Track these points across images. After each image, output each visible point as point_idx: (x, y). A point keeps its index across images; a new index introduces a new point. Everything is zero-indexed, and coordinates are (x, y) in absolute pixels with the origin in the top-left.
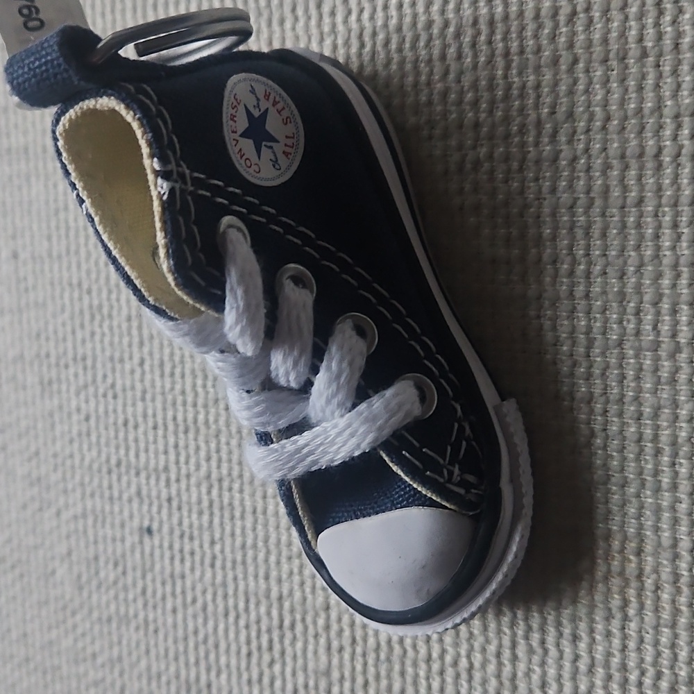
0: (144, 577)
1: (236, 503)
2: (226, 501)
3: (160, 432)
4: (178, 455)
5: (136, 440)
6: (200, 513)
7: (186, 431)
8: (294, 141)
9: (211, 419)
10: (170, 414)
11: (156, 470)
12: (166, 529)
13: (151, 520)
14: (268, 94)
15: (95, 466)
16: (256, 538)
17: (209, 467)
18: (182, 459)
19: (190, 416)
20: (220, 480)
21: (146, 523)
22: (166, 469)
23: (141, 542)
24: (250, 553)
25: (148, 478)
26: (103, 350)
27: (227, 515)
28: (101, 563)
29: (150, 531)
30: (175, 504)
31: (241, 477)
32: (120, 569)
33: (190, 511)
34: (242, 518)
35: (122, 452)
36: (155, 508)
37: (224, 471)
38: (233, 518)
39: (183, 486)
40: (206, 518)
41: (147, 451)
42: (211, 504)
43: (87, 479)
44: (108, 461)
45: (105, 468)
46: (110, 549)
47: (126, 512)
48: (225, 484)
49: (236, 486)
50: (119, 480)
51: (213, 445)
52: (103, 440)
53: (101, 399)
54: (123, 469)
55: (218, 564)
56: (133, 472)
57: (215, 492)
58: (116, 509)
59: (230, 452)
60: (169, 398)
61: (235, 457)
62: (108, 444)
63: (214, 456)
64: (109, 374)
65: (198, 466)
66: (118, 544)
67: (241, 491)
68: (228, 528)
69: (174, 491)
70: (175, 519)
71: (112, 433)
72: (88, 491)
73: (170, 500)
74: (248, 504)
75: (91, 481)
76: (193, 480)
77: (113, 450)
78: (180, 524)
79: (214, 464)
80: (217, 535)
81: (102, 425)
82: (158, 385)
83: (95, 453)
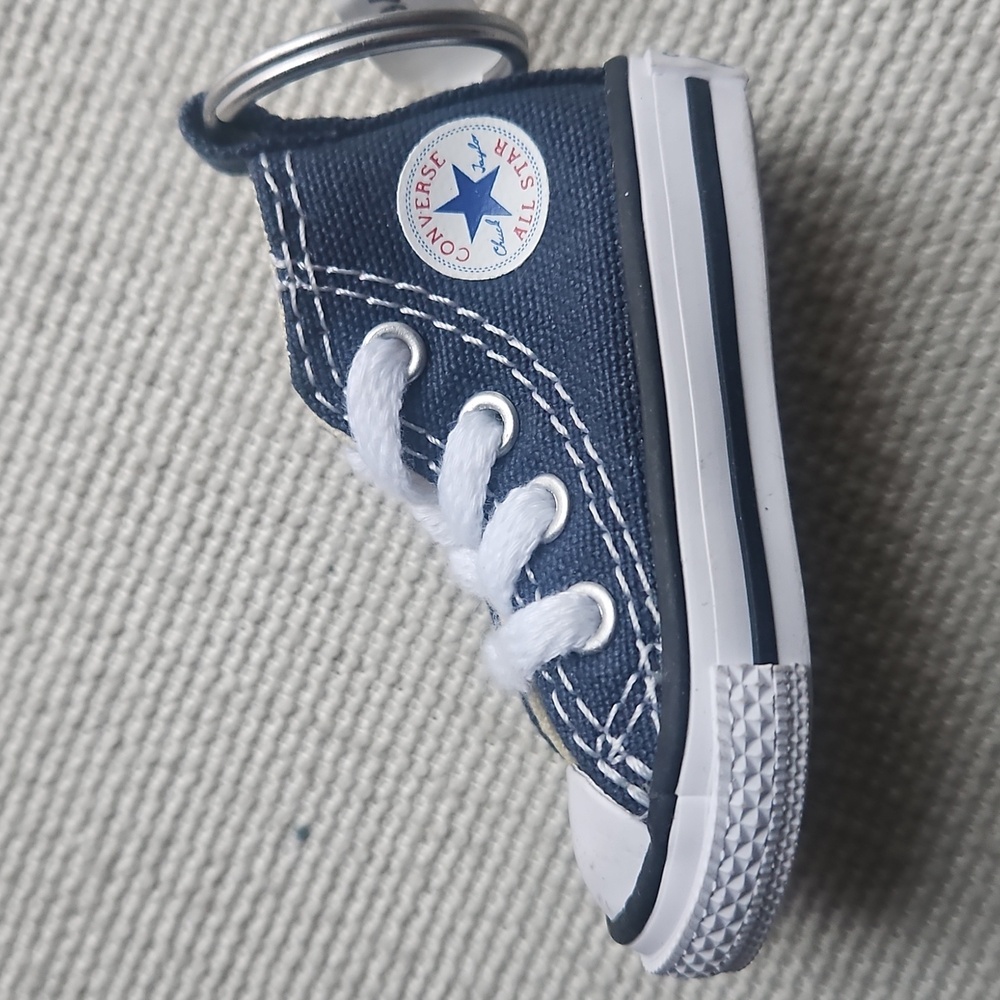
1: (497, 847)
2: (479, 836)
3: (400, 695)
4: (419, 739)
5: (347, 689)
7: (457, 709)
10: (434, 674)
11: (365, 748)
12: (340, 838)
15: (240, 698)
16: (508, 906)
17: (471, 778)
18: (424, 750)
19: (471, 693)
20: (482, 806)
21: (303, 820)
22: (386, 753)
23: (278, 846)
24: (486, 926)
25: (343, 753)
26: (346, 530)
27: (469, 859)
28: (174, 853)
29: (304, 834)
30: (375, 810)
31: (523, 812)
32: (212, 873)
33: (402, 830)
34: (497, 872)
35: (307, 696)
36: (332, 803)
37: (497, 794)
38: (479, 865)
39: (407, 789)
40: (426, 850)
41: (359, 712)
42: (449, 834)
43: (209, 713)
44: (270, 702)
45: (257, 710)
46: (204, 836)
47: (268, 792)
48: (489, 813)
49: (508, 823)
50: (279, 738)
51: (493, 750)
52: (275, 665)
53: (304, 601)
54: (296, 723)
55: (418, 924)
56: (314, 734)
57: (463, 819)
58: (250, 779)
59: (520, 771)
60: (445, 650)
61: (526, 781)
62: (283, 675)
63: (488, 767)
64: (340, 569)
65: (450, 770)
66: (227, 833)
67: (514, 833)
68: (463, 877)
69: (383, 791)
70: (365, 833)
71: (301, 660)
72: (203, 731)
73: (370, 799)
74: (517, 856)
75: (217, 719)
76: (431, 787)
77: (289, 686)
78: (372, 843)
79: (482, 777)
80: (437, 881)
81: (285, 641)
82: (432, 624)
83: (247, 678)
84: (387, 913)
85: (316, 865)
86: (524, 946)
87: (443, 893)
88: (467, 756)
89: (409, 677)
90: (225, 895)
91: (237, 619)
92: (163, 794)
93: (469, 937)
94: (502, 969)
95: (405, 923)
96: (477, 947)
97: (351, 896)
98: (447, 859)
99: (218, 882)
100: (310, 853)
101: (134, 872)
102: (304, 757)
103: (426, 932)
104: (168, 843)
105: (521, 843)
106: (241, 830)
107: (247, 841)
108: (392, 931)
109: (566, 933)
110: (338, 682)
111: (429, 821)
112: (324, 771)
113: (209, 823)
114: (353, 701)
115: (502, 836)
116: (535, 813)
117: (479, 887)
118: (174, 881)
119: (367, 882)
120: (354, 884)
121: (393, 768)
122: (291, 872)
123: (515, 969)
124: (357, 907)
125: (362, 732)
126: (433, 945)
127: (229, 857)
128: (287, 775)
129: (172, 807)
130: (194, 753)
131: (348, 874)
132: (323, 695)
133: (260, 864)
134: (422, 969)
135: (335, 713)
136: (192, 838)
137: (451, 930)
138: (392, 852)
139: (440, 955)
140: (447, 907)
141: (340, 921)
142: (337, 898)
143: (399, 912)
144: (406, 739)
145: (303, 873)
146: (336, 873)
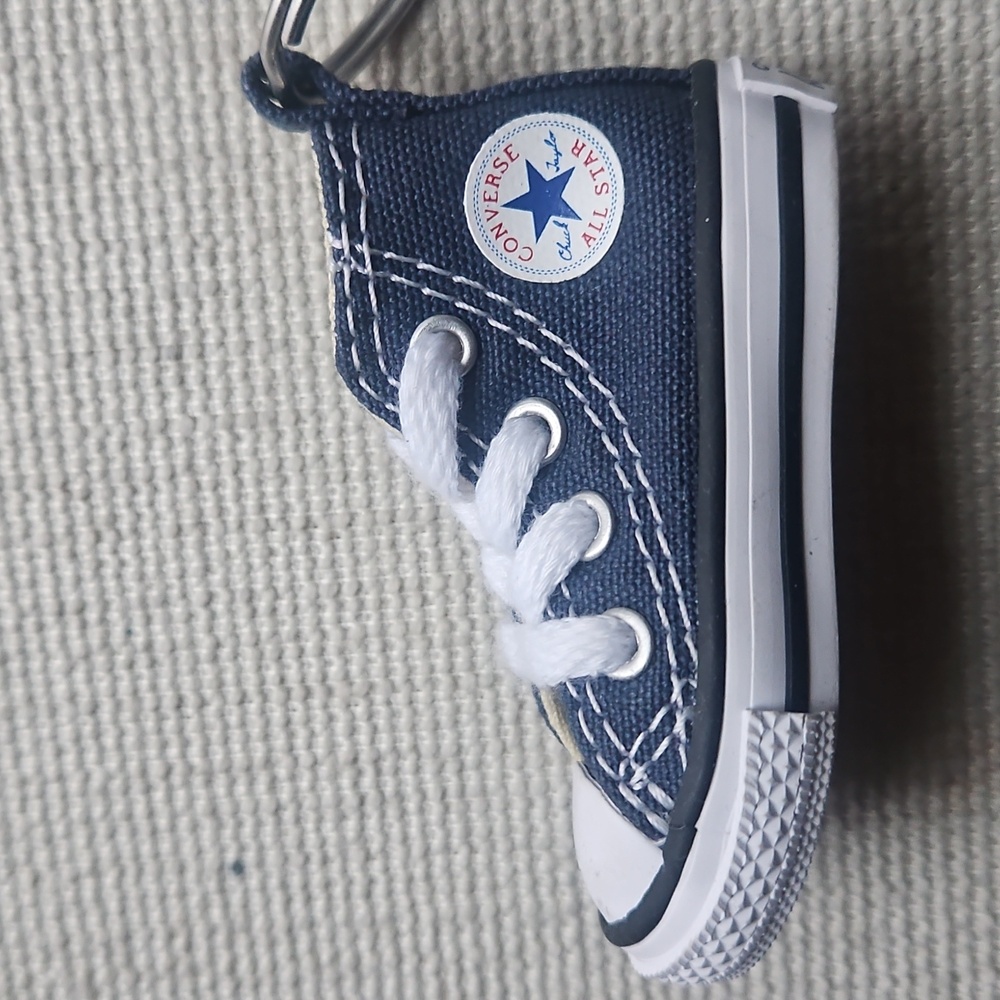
0: (230, 944)
1: (409, 789)
2: (389, 789)
3: (253, 707)
4: (291, 735)
5: (203, 727)
6: (341, 818)
7: (308, 693)
8: (605, 221)
9: (354, 669)
10: (271, 673)
11: (249, 769)
12: (272, 856)
13: (242, 849)
14: (580, 145)
15: (116, 784)
16: (448, 835)
17: (354, 744)
18: (300, 741)
19: (313, 672)
20: (377, 761)
21: (230, 857)
22: (268, 763)
23: (222, 891)
24: (438, 861)
25: (232, 783)
26: (123, 590)
27: (392, 812)
28: (138, 942)
29: (239, 868)
30: (288, 815)
31: (415, 748)
32: (179, 942)
33: (320, 820)
34: (422, 811)
35: (173, 751)
36: (247, 830)
37: (384, 745)
38: (403, 814)
39: (304, 783)
40: (351, 825)
41: (226, 741)
42: (362, 801)
43: (97, 811)
44: (144, 772)
45: (137, 786)
46: (155, 916)
47: (187, 849)
48: (387, 765)
49: (407, 764)
50: (169, 799)
51: (360, 710)
52: (130, 740)
53: (122, 672)
54: (177, 779)
55: (379, 890)
56: (198, 780)
57: (367, 781)
58: (165, 846)
59: (393, 714)
60: (269, 649)
61: (403, 721)
62: (141, 744)
63: (363, 726)
64: (138, 628)
65: (332, 747)
66: (173, 902)
67: (418, 770)
68: (395, 831)
69: (285, 795)
70: (290, 839)
71: (150, 724)
72: (102, 829)
73: (278, 810)
74: (431, 787)
75: (107, 812)
76: (324, 770)
77: (152, 751)
78: (301, 844)
79: (363, 738)
80: (375, 847)
81: (126, 715)
82: (245, 632)
83: (112, 764)
84: (348, 896)
85: (263, 888)
86: (480, 858)
87: (385, 852)
88: (340, 726)
89: (251, 687)
90: (201, 955)
91: (74, 718)
92: (99, 899)
93: (428, 877)
94: (472, 889)
95: (368, 895)
96: (441, 883)
97: (308, 900)
98: (372, 823)
99: (189, 947)
100: (254, 881)
101: (113, 978)
102: (201, 804)
103: (390, 893)
104: (127, 937)
105: (428, 775)
106: (183, 894)
107: (194, 900)
108: (361, 910)
109: (509, 830)
110: (191, 725)
111: (339, 801)
112: (225, 807)
113: (152, 902)
114: (215, 734)
115: (408, 778)
116: (426, 744)
117: (414, 831)
118: (151, 966)
119: (316, 879)
120: (306, 886)
121: (282, 772)
122: (246, 905)
123: (483, 882)
124: (319, 904)
125: (238, 757)
126: (402, 901)
127: (186, 920)
128: (195, 827)
129: (113, 906)
130: (105, 851)
131: (295, 881)
132: (185, 744)
133: (216, 913)
134: (405, 925)
135: (206, 753)
136: (145, 922)
137: (410, 880)
138: (323, 843)
139: (413, 906)
140: (396, 863)
141: (311, 925)
142: (298, 906)
143: (358, 889)
144: (279, 741)
145: (256, 900)
146: (284, 885)
